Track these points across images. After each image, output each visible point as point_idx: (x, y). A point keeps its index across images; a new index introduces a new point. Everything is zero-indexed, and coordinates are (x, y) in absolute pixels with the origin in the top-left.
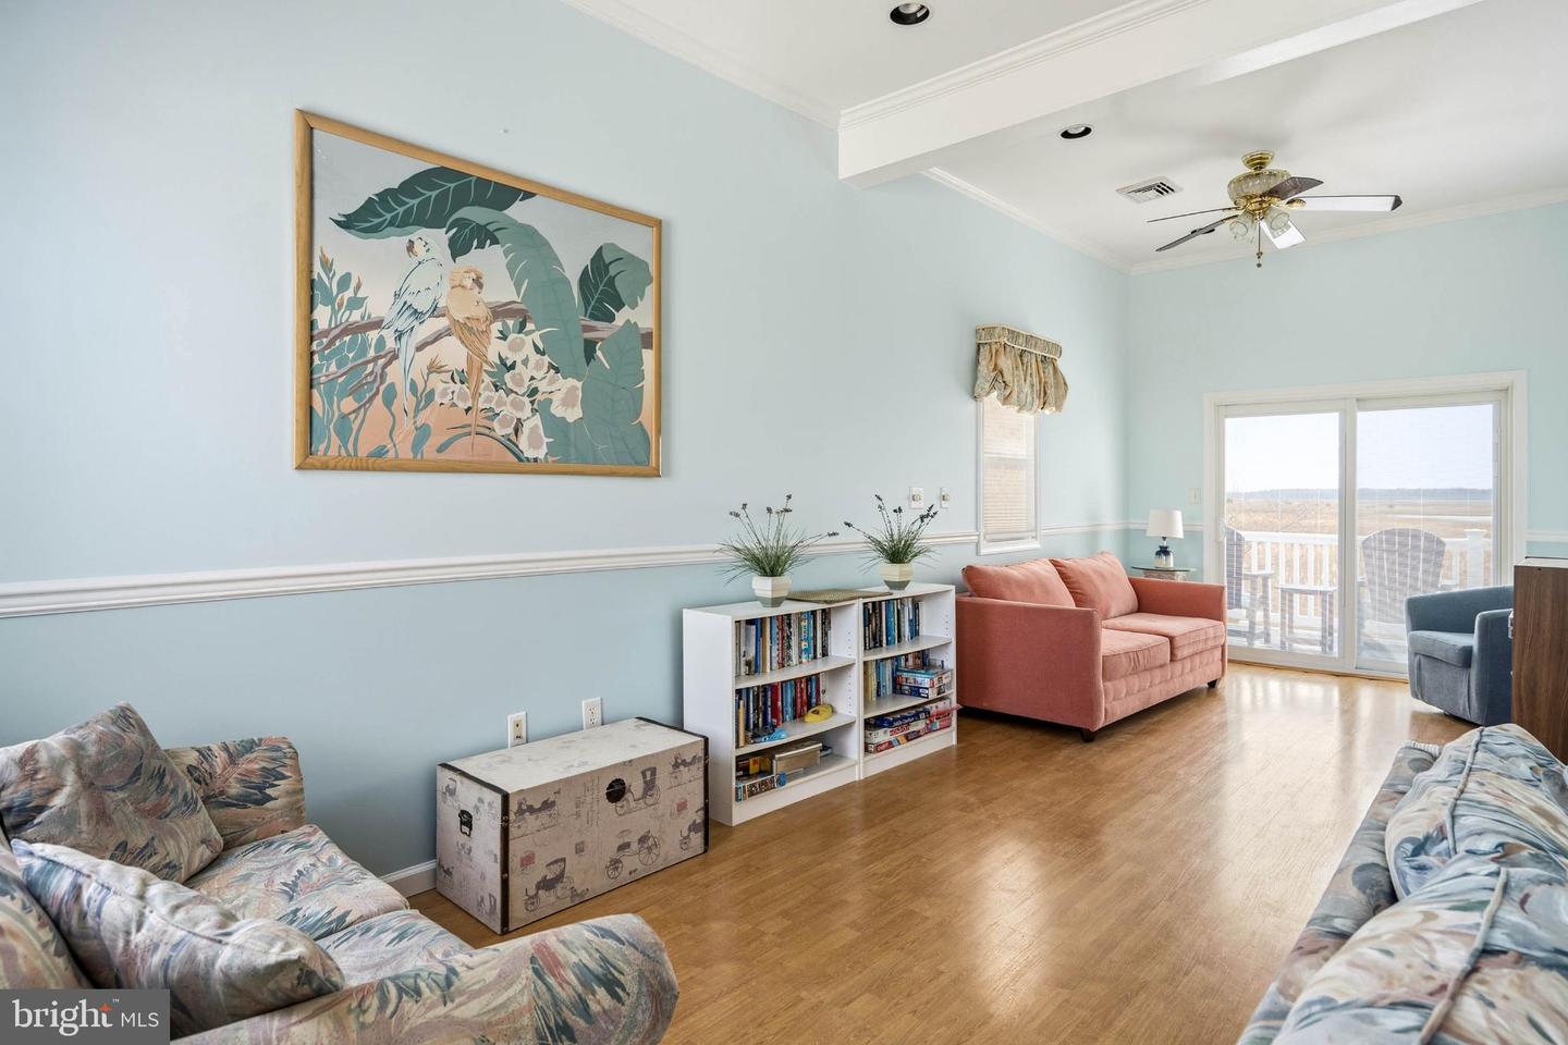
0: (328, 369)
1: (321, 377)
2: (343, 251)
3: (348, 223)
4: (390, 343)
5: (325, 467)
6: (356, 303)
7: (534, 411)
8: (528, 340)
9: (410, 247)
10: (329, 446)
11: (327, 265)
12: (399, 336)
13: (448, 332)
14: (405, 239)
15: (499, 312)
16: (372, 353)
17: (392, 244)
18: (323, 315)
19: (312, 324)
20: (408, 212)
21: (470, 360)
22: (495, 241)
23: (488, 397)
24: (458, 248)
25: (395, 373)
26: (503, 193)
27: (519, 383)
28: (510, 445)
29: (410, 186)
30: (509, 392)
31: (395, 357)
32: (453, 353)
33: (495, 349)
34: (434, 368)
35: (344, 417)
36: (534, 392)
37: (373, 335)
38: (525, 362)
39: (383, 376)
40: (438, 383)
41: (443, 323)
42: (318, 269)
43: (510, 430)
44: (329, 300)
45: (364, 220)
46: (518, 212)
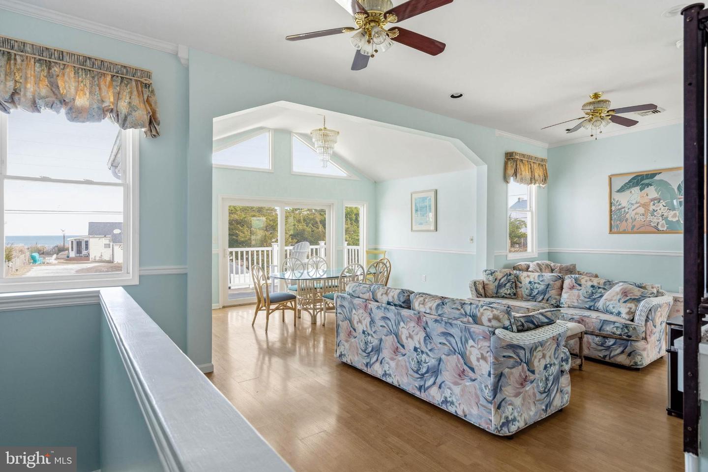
0: (614, 217)
1: (613, 218)
2: (617, 197)
3: (618, 191)
4: (627, 211)
5: (614, 233)
6: (620, 205)
7: (663, 220)
8: (661, 204)
9: (631, 192)
10: (615, 230)
11: (614, 200)
12: (629, 209)
13: (640, 206)
14: (630, 191)
15: (652, 200)
16: (623, 213)
17: (627, 192)
18: (613, 208)
19: (611, 210)
20: (630, 186)
21: (645, 211)
22: (651, 185)
23: (649, 218)
24: (641, 190)
25: (628, 216)
26: (652, 175)
27: (659, 214)
28: (656, 228)
29: (630, 181)
30: (655, 216)
31: (628, 212)
32: (641, 210)
33: (652, 208)
34: (636, 214)
35: (617, 225)
36: (663, 215)
37: (623, 210)
38: (660, 209)
39: (625, 217)
40: (637, 217)
41: (639, 205)
42: (612, 200)
43: (656, 224)
44: (614, 205)
45: (621, 190)
46: (657, 178)
